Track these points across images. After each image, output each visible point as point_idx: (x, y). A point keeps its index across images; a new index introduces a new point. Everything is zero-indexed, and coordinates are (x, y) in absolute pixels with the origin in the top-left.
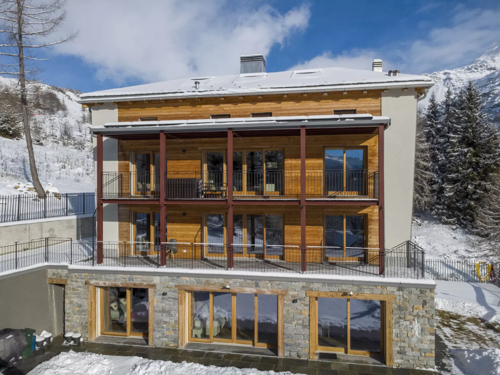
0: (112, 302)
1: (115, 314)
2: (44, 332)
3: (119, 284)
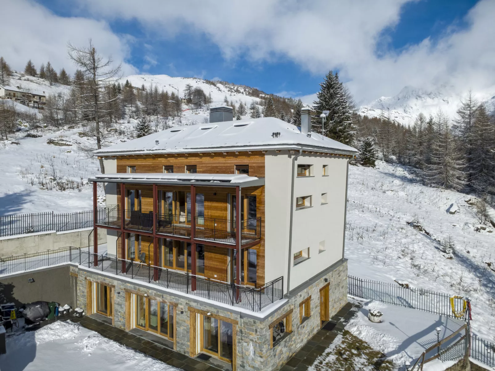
2: (66, 305)
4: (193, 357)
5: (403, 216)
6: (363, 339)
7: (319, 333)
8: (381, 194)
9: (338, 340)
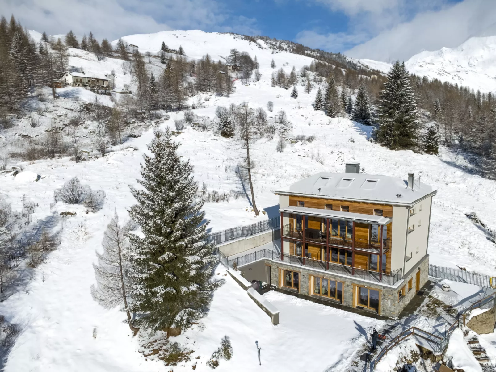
0: (287, 274)
1: (288, 279)
2: (264, 282)
3: (289, 269)
4: (355, 307)
5: (463, 209)
6: (440, 300)
7: (415, 297)
8: (444, 185)
9: (427, 300)
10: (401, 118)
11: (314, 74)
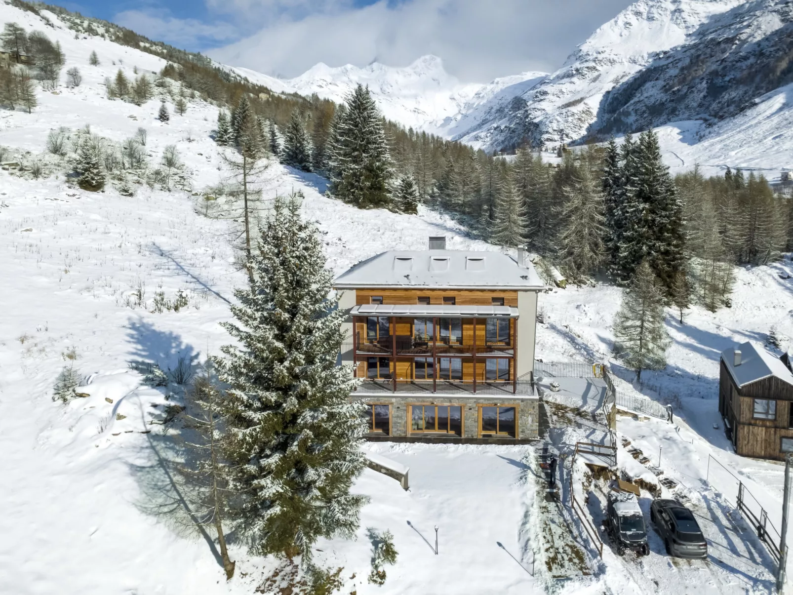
4: (481, 437)
6: (561, 403)
9: (548, 408)
10: (371, 165)
11: (179, 83)
